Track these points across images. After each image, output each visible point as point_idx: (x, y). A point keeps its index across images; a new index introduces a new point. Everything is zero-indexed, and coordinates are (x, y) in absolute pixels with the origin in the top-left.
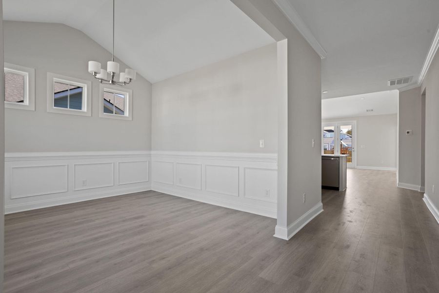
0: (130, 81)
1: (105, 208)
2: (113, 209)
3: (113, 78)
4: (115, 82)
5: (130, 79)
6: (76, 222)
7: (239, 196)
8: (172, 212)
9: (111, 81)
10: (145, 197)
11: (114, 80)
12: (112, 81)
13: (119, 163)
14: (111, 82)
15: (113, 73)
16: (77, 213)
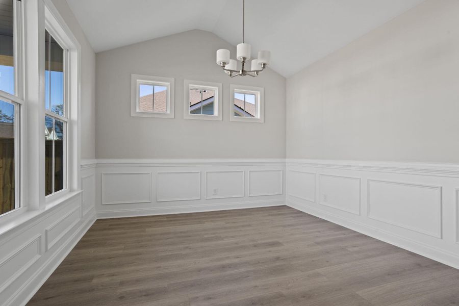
0: (264, 67)
1: (234, 223)
2: (243, 226)
3: (243, 65)
4: (246, 72)
5: (264, 64)
6: (206, 236)
7: (442, 238)
8: (318, 243)
9: (241, 71)
10: (279, 214)
11: (244, 69)
12: (243, 71)
13: (250, 171)
14: (241, 73)
15: (244, 58)
16: (208, 225)
